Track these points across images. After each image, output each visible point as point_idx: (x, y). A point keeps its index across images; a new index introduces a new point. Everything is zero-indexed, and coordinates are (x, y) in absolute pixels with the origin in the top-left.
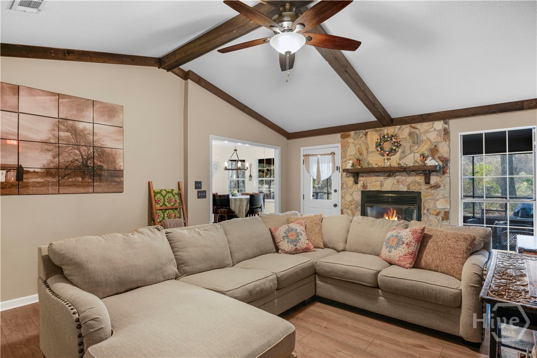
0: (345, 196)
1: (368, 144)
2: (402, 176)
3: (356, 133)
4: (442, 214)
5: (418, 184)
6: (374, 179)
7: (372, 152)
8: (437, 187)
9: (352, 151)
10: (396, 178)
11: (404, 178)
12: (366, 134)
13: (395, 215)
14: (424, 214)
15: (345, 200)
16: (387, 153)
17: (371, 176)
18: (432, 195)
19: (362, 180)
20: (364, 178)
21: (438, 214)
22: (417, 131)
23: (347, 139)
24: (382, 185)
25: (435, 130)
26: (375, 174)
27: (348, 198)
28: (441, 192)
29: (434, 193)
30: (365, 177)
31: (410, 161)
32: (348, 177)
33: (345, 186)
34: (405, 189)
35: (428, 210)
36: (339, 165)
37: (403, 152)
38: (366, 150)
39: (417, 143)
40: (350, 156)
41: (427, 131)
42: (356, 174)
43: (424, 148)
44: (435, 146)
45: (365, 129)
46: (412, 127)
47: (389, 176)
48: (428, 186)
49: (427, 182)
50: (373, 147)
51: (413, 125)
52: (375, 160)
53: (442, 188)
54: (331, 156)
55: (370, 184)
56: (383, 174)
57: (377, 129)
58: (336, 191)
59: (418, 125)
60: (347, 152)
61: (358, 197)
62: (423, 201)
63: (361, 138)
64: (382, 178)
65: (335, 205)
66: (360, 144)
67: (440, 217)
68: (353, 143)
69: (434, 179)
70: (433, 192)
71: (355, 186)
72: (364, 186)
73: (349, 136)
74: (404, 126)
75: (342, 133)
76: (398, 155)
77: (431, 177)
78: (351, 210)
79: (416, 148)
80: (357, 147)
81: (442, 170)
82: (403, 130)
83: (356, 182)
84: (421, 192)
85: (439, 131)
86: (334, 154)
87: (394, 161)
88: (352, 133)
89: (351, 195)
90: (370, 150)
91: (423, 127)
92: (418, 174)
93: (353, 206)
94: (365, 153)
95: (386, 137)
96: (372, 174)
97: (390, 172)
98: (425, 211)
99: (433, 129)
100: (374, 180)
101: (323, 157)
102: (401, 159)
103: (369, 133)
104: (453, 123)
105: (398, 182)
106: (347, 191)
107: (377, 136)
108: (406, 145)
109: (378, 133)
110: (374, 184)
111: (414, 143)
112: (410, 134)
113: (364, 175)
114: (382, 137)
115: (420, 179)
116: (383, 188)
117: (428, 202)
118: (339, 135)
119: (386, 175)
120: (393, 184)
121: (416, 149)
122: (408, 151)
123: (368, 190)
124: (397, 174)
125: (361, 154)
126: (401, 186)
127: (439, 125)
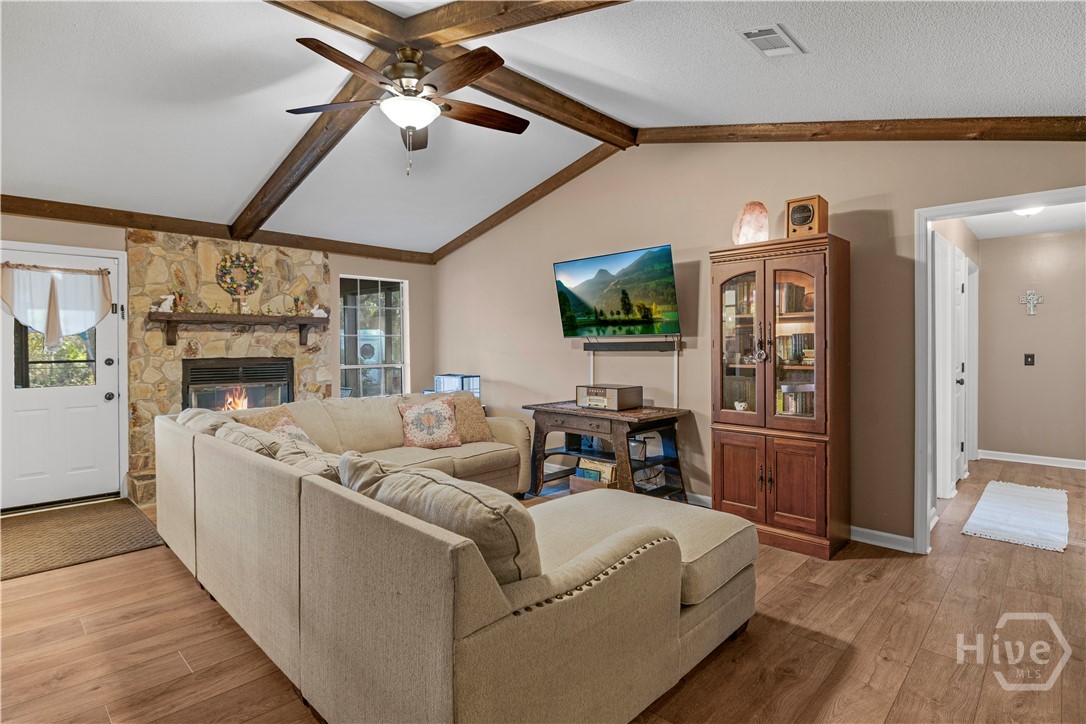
0: (142, 372)
1: (198, 267)
2: (265, 331)
3: (171, 238)
4: (323, 390)
5: (291, 345)
6: (213, 335)
7: (206, 283)
8: (316, 349)
9: (159, 274)
10: (256, 334)
11: (268, 335)
12: (194, 245)
13: (243, 396)
14: (300, 392)
15: (142, 381)
16: (244, 288)
17: (207, 330)
18: (310, 362)
19: (184, 337)
20: (191, 333)
21: (317, 391)
22: (289, 261)
23: (145, 245)
24: (228, 348)
25: (313, 263)
26: (214, 325)
27: (151, 376)
28: (320, 357)
29: (313, 359)
30: (193, 330)
31: (279, 305)
32: (148, 330)
33: (140, 349)
34: (270, 354)
35: (305, 385)
36: (123, 301)
37: (267, 291)
38: (194, 277)
39: (289, 280)
40: (156, 284)
41: (302, 264)
42: (170, 326)
43: (299, 290)
44: (314, 288)
45: (191, 233)
46: (281, 252)
47: (242, 331)
48: (303, 349)
49: (303, 343)
50: (210, 274)
51: (282, 248)
52: (215, 300)
53: (322, 351)
54: (95, 278)
55: (203, 346)
56: (230, 326)
57: (218, 240)
58: (109, 362)
59: (289, 251)
60: (146, 273)
61: (176, 374)
62: (296, 372)
63: (183, 249)
64: (228, 335)
65: (109, 397)
66: (180, 263)
67: (320, 395)
68: (164, 257)
69: (312, 338)
70: (311, 357)
71: (169, 351)
72: (190, 349)
73: (151, 240)
74: (267, 247)
75: (131, 230)
76: (257, 294)
77: (309, 335)
78: (158, 402)
79: (287, 286)
80: (174, 267)
81: (322, 324)
82: (265, 253)
83: (171, 342)
84: (291, 359)
85: (318, 266)
86: (109, 273)
87: (250, 305)
88: (160, 235)
89: (159, 369)
90: (203, 278)
91: (296, 255)
92: (289, 330)
93: (165, 393)
94: (191, 283)
95: (243, 259)
96: (208, 326)
97: (244, 324)
98: (302, 388)
99: (310, 262)
100: (212, 338)
101: (70, 276)
102: (262, 302)
103: (200, 244)
104: (335, 259)
105: (258, 342)
106: (147, 361)
107: (217, 253)
108: (271, 277)
109: (221, 248)
110: (213, 345)
111: (283, 278)
112: (278, 262)
113: (190, 327)
114: (234, 259)
115: (293, 337)
116: (230, 352)
117: (303, 375)
118: (120, 233)
119: (236, 329)
120: (250, 345)
121: (288, 290)
122: (276, 290)
123: (199, 357)
124: (257, 327)
125: (182, 283)
126: (263, 348)
127: (318, 257)
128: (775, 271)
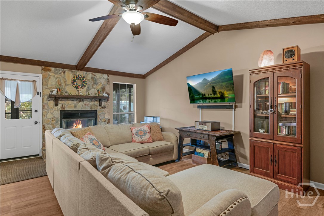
0: (47, 114)
1: (65, 79)
2: (87, 101)
3: (56, 70)
4: (107, 121)
5: (96, 106)
6: (70, 102)
7: (68, 85)
8: (105, 107)
9: (52, 82)
10: (84, 102)
11: (89, 102)
12: (64, 72)
13: (80, 124)
14: (99, 122)
15: (47, 118)
16: (81, 87)
17: (68, 101)
18: (103, 111)
19: (61, 103)
20: (63, 102)
21: (105, 121)
22: (96, 77)
23: (48, 72)
24: (75, 107)
25: (104, 78)
26: (71, 99)
27: (50, 116)
28: (106, 110)
29: (104, 110)
30: (64, 101)
31: (92, 92)
32: (49, 101)
33: (46, 107)
34: (89, 109)
35: (101, 119)
36: (41, 91)
37: (88, 88)
38: (64, 83)
39: (96, 84)
40: (51, 85)
41: (100, 78)
42: (56, 99)
43: (99, 87)
44: (104, 86)
45: (63, 68)
46: (93, 74)
47: (80, 101)
48: (100, 107)
49: (100, 105)
50: (69, 82)
51: (93, 73)
52: (71, 90)
53: (107, 108)
54: (32, 83)
55: (67, 106)
56: (76, 99)
57: (72, 70)
58: (36, 111)
59: (96, 74)
60: (48, 82)
61: (58, 115)
62: (98, 115)
63: (60, 73)
64: (75, 102)
65: (36, 123)
66: (60, 78)
67: (106, 123)
68: (54, 76)
69: (103, 103)
70: (103, 110)
71: (55, 107)
72: (62, 107)
73: (50, 70)
74: (88, 73)
75: (43, 67)
76: (85, 88)
77: (102, 103)
78: (52, 124)
79: (95, 86)
80: (57, 79)
81: (107, 99)
82: (88, 75)
83: (56, 105)
84: (96, 111)
85: (105, 79)
86: (36, 81)
87: (83, 92)
88: (53, 69)
89: (52, 113)
90: (67, 83)
91: (98, 75)
92: (96, 101)
93: (54, 122)
94: (63, 85)
95: (80, 77)
96: (69, 99)
97: (81, 99)
98: (100, 120)
99: (103, 78)
100: (70, 103)
101: (23, 82)
102: (87, 91)
103: (66, 72)
104: (111, 77)
105: (85, 105)
106: (48, 111)
107: (72, 75)
108: (90, 83)
109: (73, 73)
110: (70, 106)
111: (94, 83)
112: (92, 78)
113: (63, 99)
114: (77, 77)
115: (97, 103)
116: (76, 108)
117: (100, 116)
118: (40, 68)
119: (78, 100)
120: (83, 106)
121: (95, 87)
122: (91, 87)
123: (66, 109)
124: (85, 100)
125: (60, 85)
126: (87, 107)
127: (105, 76)
128: (278, 77)
